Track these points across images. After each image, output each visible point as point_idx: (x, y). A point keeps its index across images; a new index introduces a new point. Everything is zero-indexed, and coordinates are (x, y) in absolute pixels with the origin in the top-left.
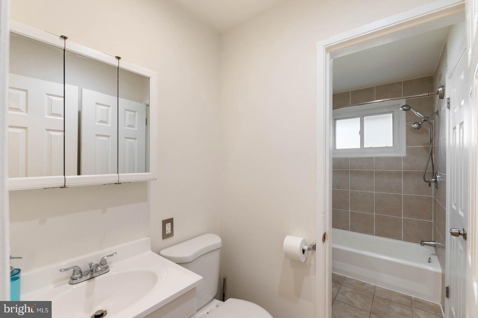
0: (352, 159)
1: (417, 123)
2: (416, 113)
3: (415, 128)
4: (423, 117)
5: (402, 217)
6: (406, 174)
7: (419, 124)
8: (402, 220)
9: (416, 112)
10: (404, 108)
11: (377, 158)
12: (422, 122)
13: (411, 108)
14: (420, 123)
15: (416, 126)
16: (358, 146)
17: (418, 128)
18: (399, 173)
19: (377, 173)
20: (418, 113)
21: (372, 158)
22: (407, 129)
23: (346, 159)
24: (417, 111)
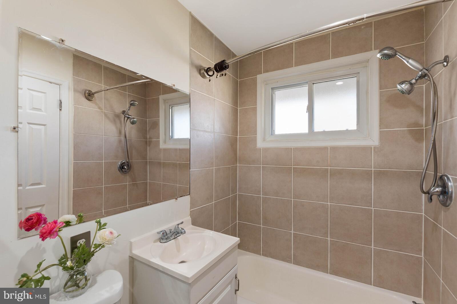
0: (296, 149)
1: (407, 81)
2: (408, 62)
3: (403, 92)
4: (421, 67)
5: (373, 247)
6: (380, 174)
7: (411, 84)
8: (372, 250)
9: (407, 59)
10: (386, 52)
11: (334, 149)
12: (416, 80)
13: (397, 53)
14: (414, 81)
15: (405, 87)
16: (305, 130)
17: (410, 92)
18: (368, 174)
19: (334, 173)
20: (410, 61)
21: (325, 148)
22: (380, 100)
23: (288, 150)
24: (409, 58)
